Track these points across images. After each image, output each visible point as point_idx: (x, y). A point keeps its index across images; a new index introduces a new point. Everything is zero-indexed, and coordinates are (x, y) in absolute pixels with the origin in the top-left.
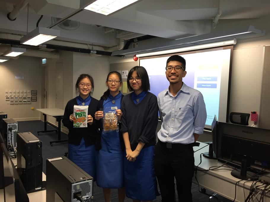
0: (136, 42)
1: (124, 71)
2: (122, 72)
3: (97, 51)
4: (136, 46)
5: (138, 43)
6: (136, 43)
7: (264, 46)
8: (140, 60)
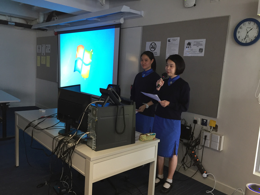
1: (47, 45)
3: (16, 23)
6: (55, 18)
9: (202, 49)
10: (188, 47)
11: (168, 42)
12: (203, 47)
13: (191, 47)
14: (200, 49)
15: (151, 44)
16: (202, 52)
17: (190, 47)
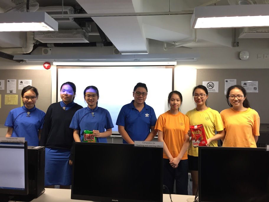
0: (48, 47)
1: (23, 81)
2: (20, 81)
4: (50, 52)
5: (51, 48)
6: (49, 49)
7: (196, 69)
8: (59, 69)
9: (256, 88)
10: (245, 86)
11: (225, 82)
12: (257, 86)
14: (254, 88)
15: (208, 83)
16: (256, 89)
17: (246, 87)
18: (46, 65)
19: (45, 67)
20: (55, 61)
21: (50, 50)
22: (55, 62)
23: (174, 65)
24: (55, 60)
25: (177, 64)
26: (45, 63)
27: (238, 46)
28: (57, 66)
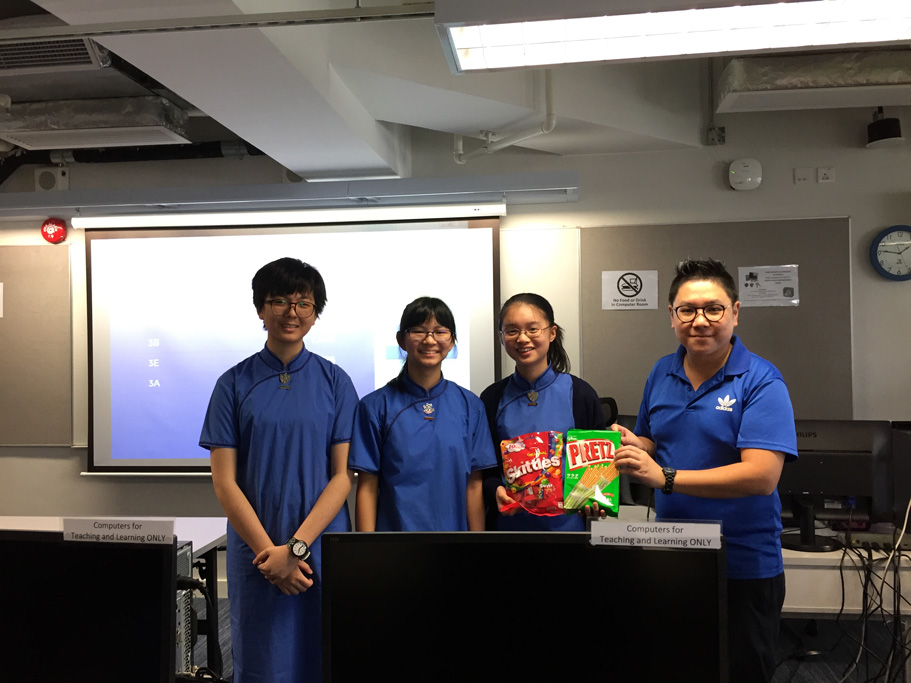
0: (57, 165)
4: (61, 183)
5: (66, 170)
6: (59, 170)
7: (577, 227)
8: (92, 241)
9: (792, 290)
10: (752, 285)
12: (794, 283)
13: (757, 284)
14: (785, 290)
15: (622, 277)
16: (792, 295)
17: (755, 285)
18: (51, 230)
19: (45, 235)
20: (80, 213)
21: (64, 174)
22: (81, 216)
23: (497, 217)
24: (78, 210)
25: (509, 212)
26: (47, 222)
27: (724, 141)
28: (87, 230)
